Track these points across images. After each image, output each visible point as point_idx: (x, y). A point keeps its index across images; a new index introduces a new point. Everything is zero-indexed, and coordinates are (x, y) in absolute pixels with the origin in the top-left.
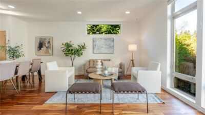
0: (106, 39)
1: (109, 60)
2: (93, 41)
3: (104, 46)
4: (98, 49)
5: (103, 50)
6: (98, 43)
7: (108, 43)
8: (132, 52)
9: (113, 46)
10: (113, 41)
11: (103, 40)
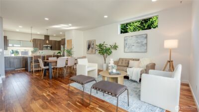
0: (137, 36)
1: (138, 60)
2: (125, 40)
3: (135, 44)
4: (129, 48)
5: (134, 48)
6: (130, 41)
7: (139, 41)
8: (171, 50)
9: (147, 44)
10: (146, 37)
11: (134, 38)
